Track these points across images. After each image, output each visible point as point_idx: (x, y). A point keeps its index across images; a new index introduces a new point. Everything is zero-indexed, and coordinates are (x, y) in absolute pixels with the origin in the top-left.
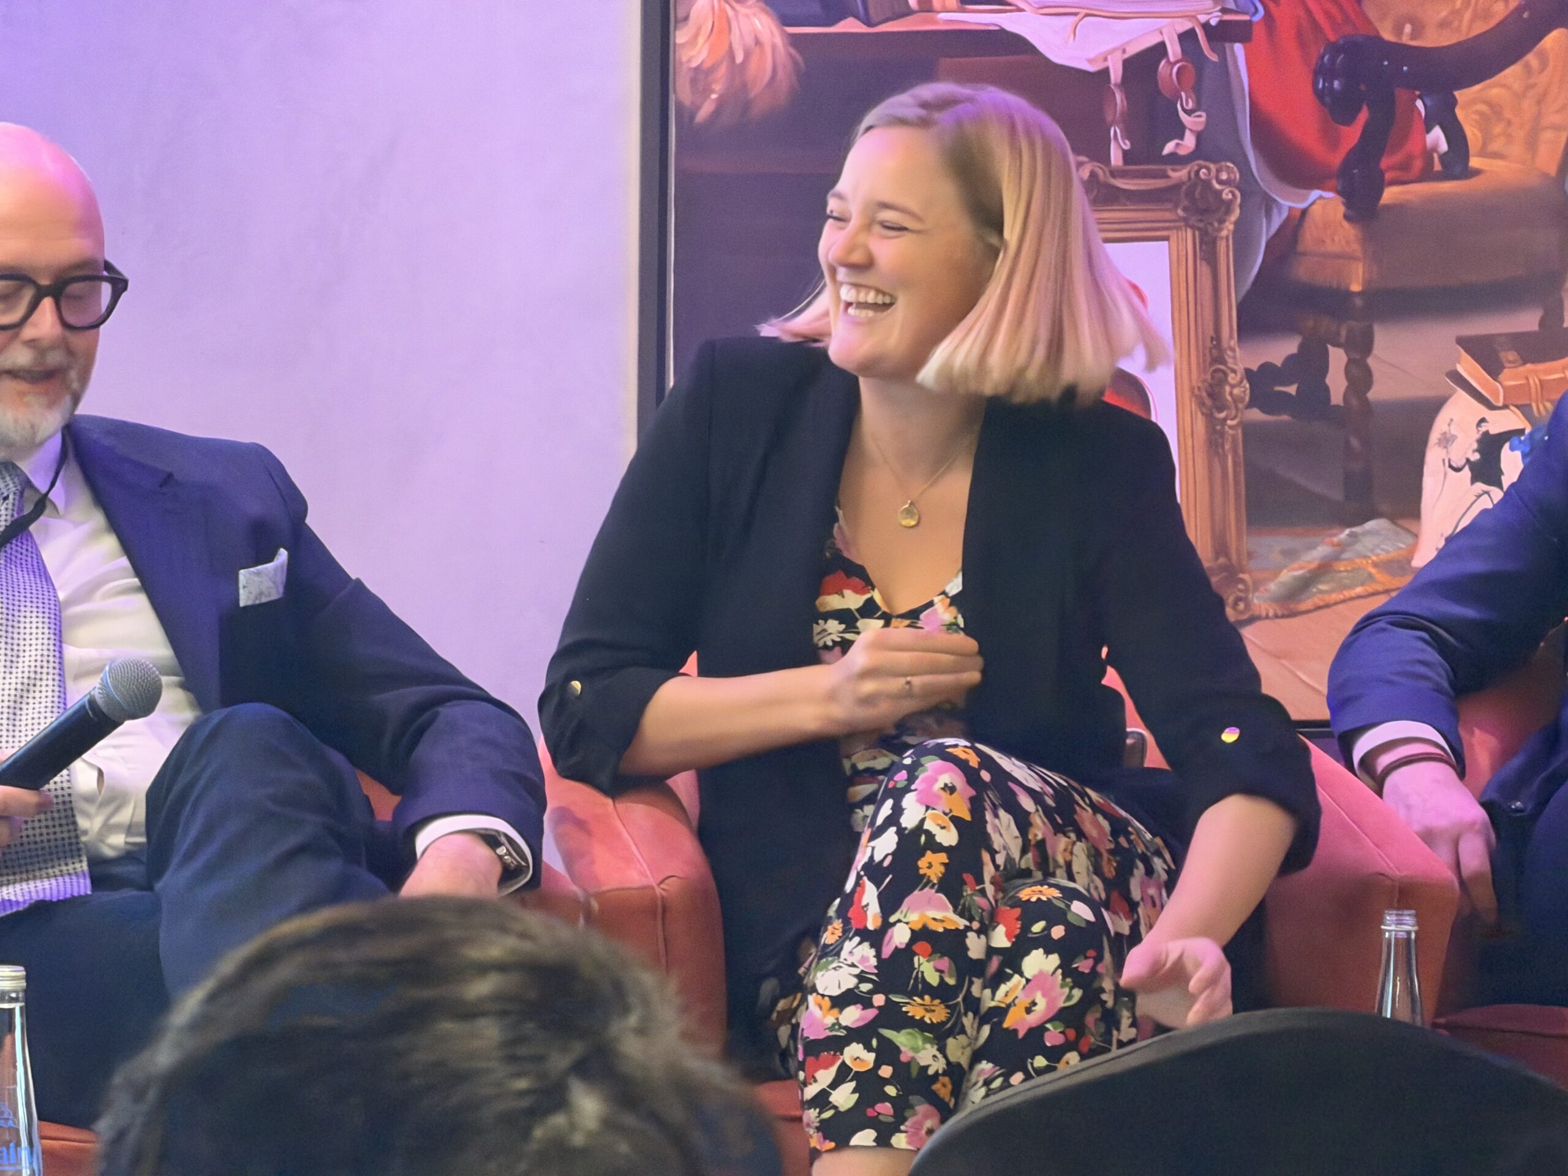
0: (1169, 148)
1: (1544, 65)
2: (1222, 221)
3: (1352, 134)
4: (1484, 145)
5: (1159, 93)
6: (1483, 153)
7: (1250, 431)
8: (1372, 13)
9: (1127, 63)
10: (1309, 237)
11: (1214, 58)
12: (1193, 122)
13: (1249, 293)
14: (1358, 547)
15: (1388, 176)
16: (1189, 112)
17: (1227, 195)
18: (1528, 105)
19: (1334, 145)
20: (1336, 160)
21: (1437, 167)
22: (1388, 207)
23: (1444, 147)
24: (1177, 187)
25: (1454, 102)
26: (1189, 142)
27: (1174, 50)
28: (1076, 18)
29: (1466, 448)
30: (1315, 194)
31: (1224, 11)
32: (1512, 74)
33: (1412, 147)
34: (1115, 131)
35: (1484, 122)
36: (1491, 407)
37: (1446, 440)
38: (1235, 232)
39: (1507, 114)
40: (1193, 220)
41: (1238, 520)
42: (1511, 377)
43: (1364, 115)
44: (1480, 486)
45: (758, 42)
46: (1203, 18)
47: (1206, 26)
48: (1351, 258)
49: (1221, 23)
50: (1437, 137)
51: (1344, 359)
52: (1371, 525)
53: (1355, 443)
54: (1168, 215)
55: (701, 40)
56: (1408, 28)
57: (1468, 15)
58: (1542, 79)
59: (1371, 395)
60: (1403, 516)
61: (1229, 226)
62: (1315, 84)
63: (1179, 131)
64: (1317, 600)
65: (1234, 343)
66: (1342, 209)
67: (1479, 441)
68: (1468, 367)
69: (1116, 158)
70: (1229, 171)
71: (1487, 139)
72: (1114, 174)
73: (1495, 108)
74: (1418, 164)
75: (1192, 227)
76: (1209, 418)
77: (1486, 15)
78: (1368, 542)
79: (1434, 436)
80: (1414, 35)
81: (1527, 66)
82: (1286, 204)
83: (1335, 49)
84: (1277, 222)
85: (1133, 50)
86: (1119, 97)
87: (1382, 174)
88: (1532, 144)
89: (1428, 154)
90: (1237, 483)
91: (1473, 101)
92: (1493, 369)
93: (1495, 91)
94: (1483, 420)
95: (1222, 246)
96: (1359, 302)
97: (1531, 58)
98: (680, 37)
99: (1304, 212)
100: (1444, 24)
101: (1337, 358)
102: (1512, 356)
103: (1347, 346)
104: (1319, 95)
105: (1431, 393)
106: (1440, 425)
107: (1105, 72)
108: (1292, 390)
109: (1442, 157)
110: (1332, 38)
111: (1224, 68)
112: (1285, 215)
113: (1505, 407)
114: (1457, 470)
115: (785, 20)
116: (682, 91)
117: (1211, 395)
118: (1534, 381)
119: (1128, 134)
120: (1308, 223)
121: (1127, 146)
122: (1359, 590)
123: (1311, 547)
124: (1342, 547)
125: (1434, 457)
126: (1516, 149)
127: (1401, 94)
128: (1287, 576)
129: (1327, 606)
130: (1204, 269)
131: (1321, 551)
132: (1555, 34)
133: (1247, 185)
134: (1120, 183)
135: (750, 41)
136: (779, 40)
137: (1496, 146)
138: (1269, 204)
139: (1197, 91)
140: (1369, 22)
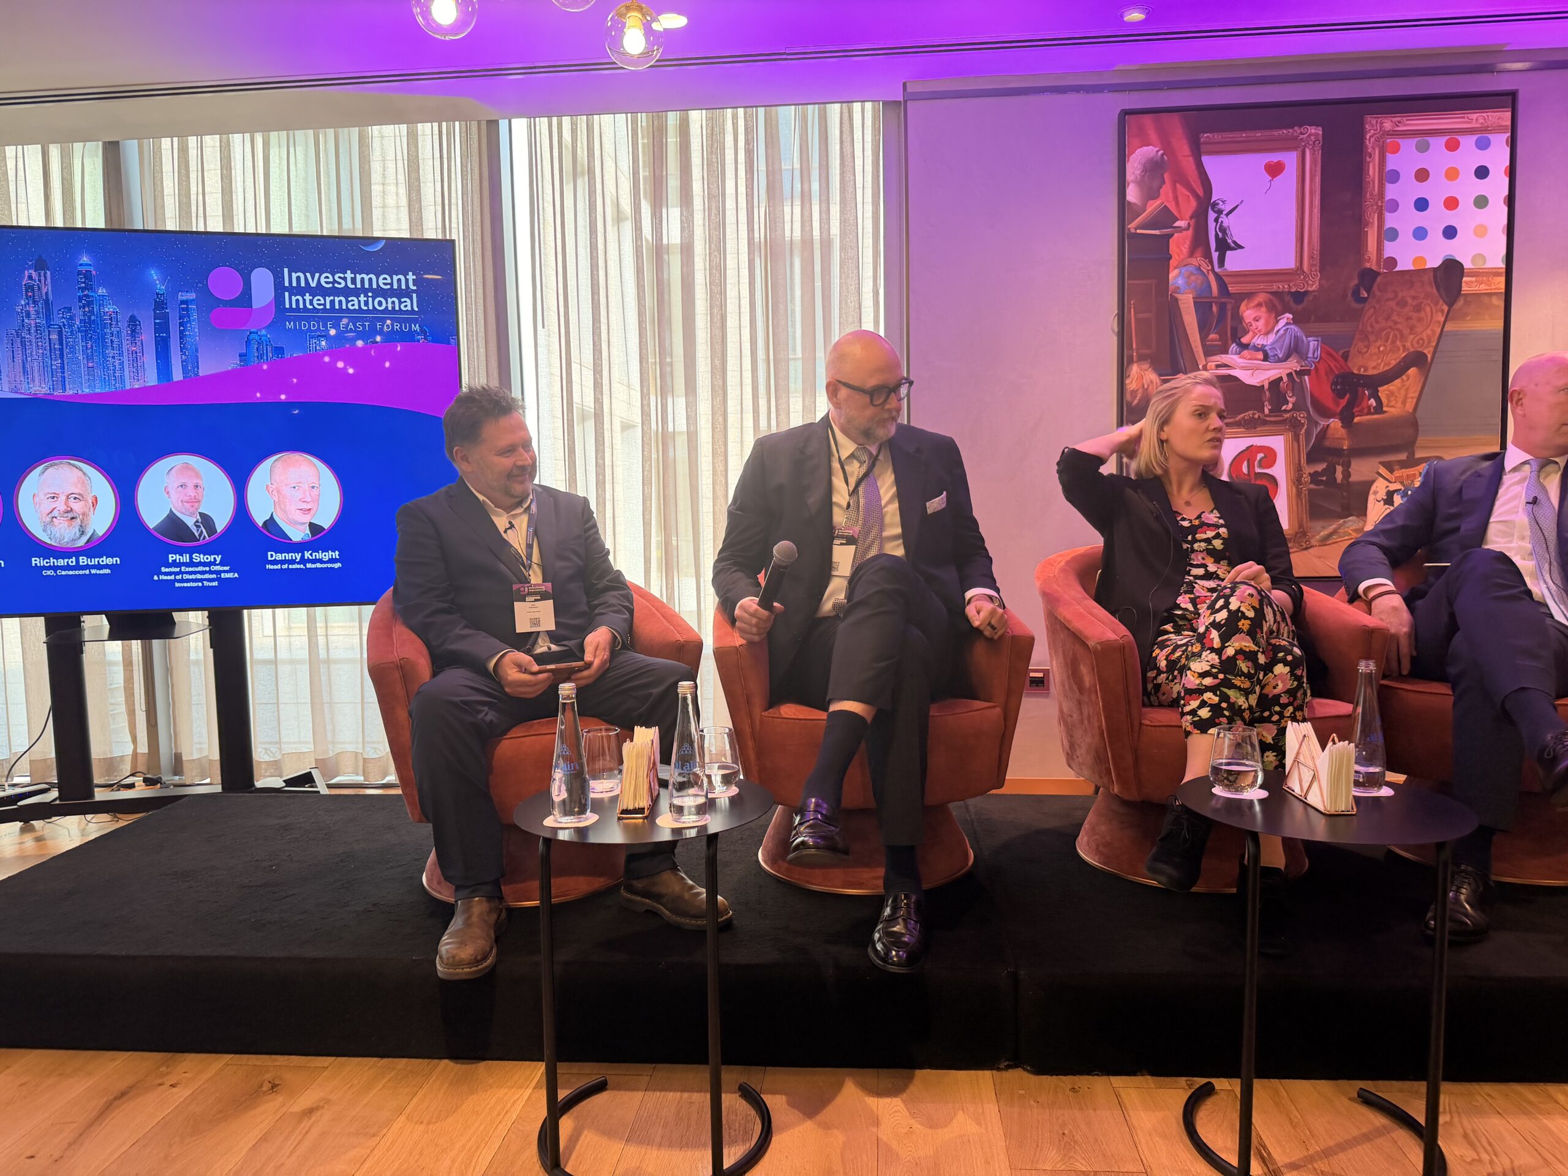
0: (1284, 408)
1: (1408, 379)
2: (1301, 429)
3: (1343, 402)
4: (1388, 403)
5: (1280, 392)
6: (1388, 406)
7: (1310, 491)
8: (1350, 365)
9: (1269, 383)
10: (1330, 432)
11: (1298, 380)
12: (1291, 400)
13: (1310, 450)
14: (1346, 525)
15: (1356, 414)
16: (1290, 397)
17: (1303, 421)
18: (1403, 392)
19: (1338, 405)
20: (1339, 410)
21: (1372, 410)
22: (1356, 423)
23: (1374, 404)
24: (1285, 420)
25: (1378, 391)
26: (1290, 406)
27: (1285, 379)
28: (1252, 371)
29: (1382, 495)
30: (1332, 420)
31: (1301, 366)
32: (1398, 382)
33: (1364, 405)
34: (1266, 403)
35: (1388, 397)
36: (1391, 482)
37: (1375, 493)
38: (1305, 432)
39: (1396, 394)
40: (1292, 429)
41: (1306, 517)
42: (1397, 473)
43: (1348, 396)
44: (1387, 506)
45: (1152, 382)
46: (1294, 369)
47: (1296, 371)
48: (1344, 439)
49: (1300, 370)
50: (1372, 402)
51: (1341, 469)
52: (1351, 518)
53: (1345, 494)
54: (1283, 428)
55: (1134, 382)
56: (1362, 369)
57: (1382, 365)
58: (1408, 383)
59: (1350, 480)
60: (1362, 515)
61: (1303, 431)
62: (1331, 387)
63: (1287, 402)
64: (1332, 541)
65: (1305, 465)
66: (1341, 424)
67: (1387, 493)
68: (1383, 471)
69: (1266, 411)
70: (1304, 414)
71: (1389, 401)
72: (1267, 416)
73: (1392, 393)
74: (1366, 411)
75: (1292, 431)
76: (1297, 488)
77: (1389, 364)
78: (1350, 524)
79: (1371, 492)
80: (1364, 372)
81: (1403, 380)
82: (1322, 423)
83: (1337, 376)
84: (1319, 429)
85: (1271, 379)
86: (1267, 393)
87: (1354, 413)
88: (1404, 403)
89: (1369, 407)
90: (1306, 506)
91: (1385, 390)
92: (1391, 471)
93: (1392, 387)
94: (1387, 487)
95: (1301, 436)
96: (1346, 452)
97: (1404, 377)
98: (1127, 381)
99: (1328, 425)
100: (1374, 368)
101: (1339, 469)
102: (1397, 467)
103: (1343, 465)
104: (1333, 390)
105: (1370, 479)
106: (1373, 488)
107: (1263, 386)
108: (1324, 478)
109: (1374, 408)
110: (1337, 373)
111: (1302, 382)
112: (1322, 426)
113: (1395, 482)
114: (1379, 501)
115: (1160, 375)
116: (1128, 397)
117: (1297, 480)
118: (1405, 475)
119: (1270, 405)
120: (1329, 429)
121: (1270, 407)
122: (1346, 538)
123: (1330, 525)
124: (1340, 526)
125: (1371, 498)
126: (1399, 405)
127: (1360, 389)
128: (1324, 533)
129: (1336, 542)
130: (1296, 444)
131: (1334, 526)
132: (1412, 369)
133: (1309, 418)
134: (1268, 419)
135: (1149, 381)
136: (1158, 380)
137: (1392, 404)
138: (1316, 424)
139: (1293, 390)
140: (1349, 368)
